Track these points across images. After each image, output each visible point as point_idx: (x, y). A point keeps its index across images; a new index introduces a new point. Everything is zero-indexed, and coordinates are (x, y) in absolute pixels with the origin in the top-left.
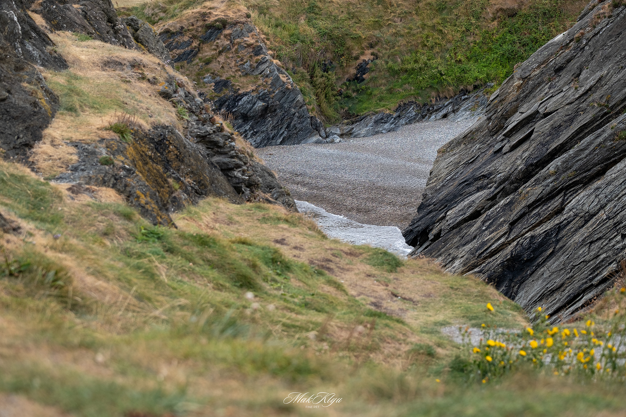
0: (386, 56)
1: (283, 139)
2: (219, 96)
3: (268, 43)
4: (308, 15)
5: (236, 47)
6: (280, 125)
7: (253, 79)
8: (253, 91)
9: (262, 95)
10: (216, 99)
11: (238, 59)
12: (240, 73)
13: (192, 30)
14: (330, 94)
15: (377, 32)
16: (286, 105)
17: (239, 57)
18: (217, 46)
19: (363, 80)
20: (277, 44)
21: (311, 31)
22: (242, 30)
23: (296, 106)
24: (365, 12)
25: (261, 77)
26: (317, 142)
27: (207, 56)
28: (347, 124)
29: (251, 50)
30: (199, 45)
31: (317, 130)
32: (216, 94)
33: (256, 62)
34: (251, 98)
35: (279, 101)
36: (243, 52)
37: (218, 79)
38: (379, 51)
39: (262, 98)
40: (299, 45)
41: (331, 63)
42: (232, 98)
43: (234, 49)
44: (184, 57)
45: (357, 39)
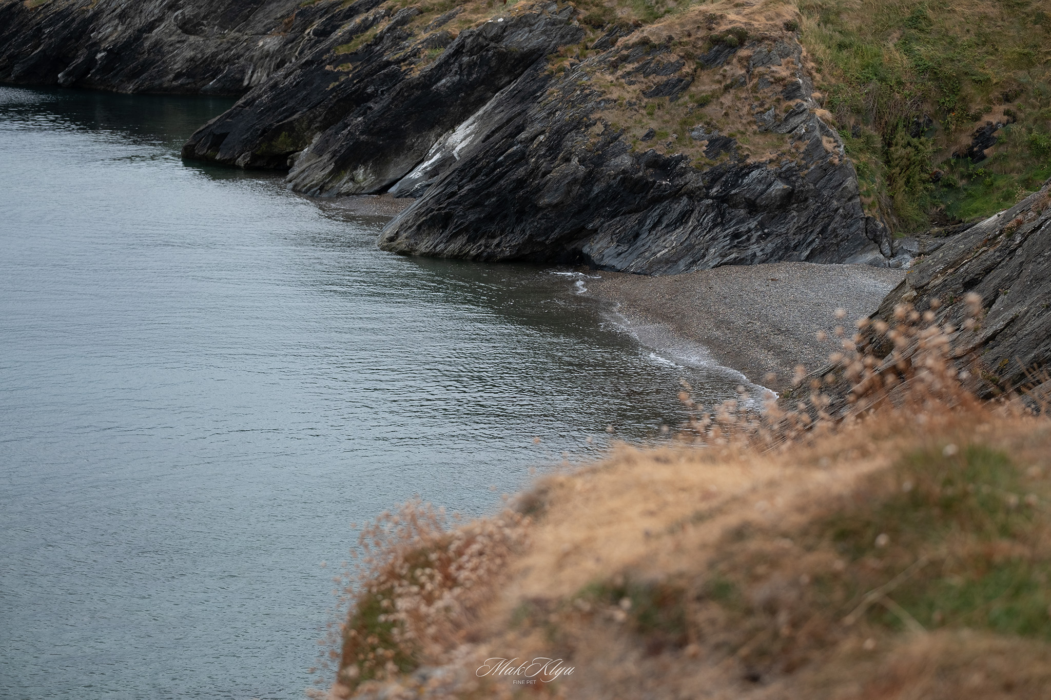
0: (1031, 119)
1: (812, 252)
2: (712, 165)
3: (818, 77)
4: (906, 31)
5: (755, 81)
6: (811, 225)
7: (775, 140)
8: (771, 161)
9: (786, 171)
10: (707, 169)
11: (756, 103)
12: (755, 127)
13: (687, 44)
14: (917, 177)
15: (1022, 75)
16: (825, 193)
17: (757, 99)
18: (724, 76)
19: (984, 157)
20: (833, 81)
21: (902, 60)
22: (769, 52)
23: (842, 196)
24: (1011, 34)
25: (790, 138)
26: (874, 264)
27: (703, 91)
28: (937, 235)
29: (780, 89)
30: (695, 70)
31: (876, 242)
32: (707, 160)
33: (786, 111)
34: (765, 174)
35: (815, 185)
36: (767, 92)
37: (715, 133)
38: (1019, 109)
39: (785, 176)
40: (874, 85)
41: (931, 121)
42: (734, 170)
43: (751, 84)
44: (666, 90)
45: (983, 83)
